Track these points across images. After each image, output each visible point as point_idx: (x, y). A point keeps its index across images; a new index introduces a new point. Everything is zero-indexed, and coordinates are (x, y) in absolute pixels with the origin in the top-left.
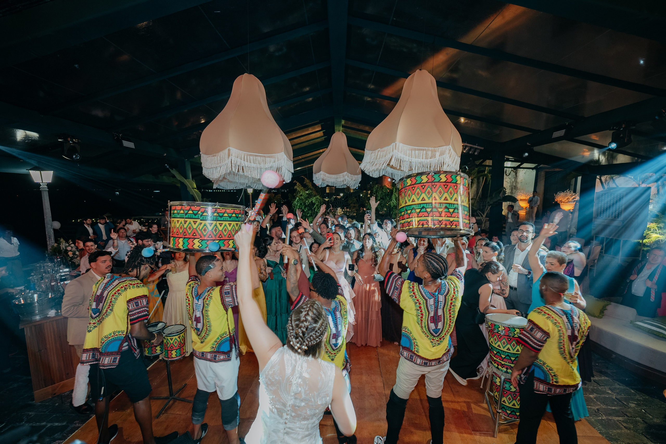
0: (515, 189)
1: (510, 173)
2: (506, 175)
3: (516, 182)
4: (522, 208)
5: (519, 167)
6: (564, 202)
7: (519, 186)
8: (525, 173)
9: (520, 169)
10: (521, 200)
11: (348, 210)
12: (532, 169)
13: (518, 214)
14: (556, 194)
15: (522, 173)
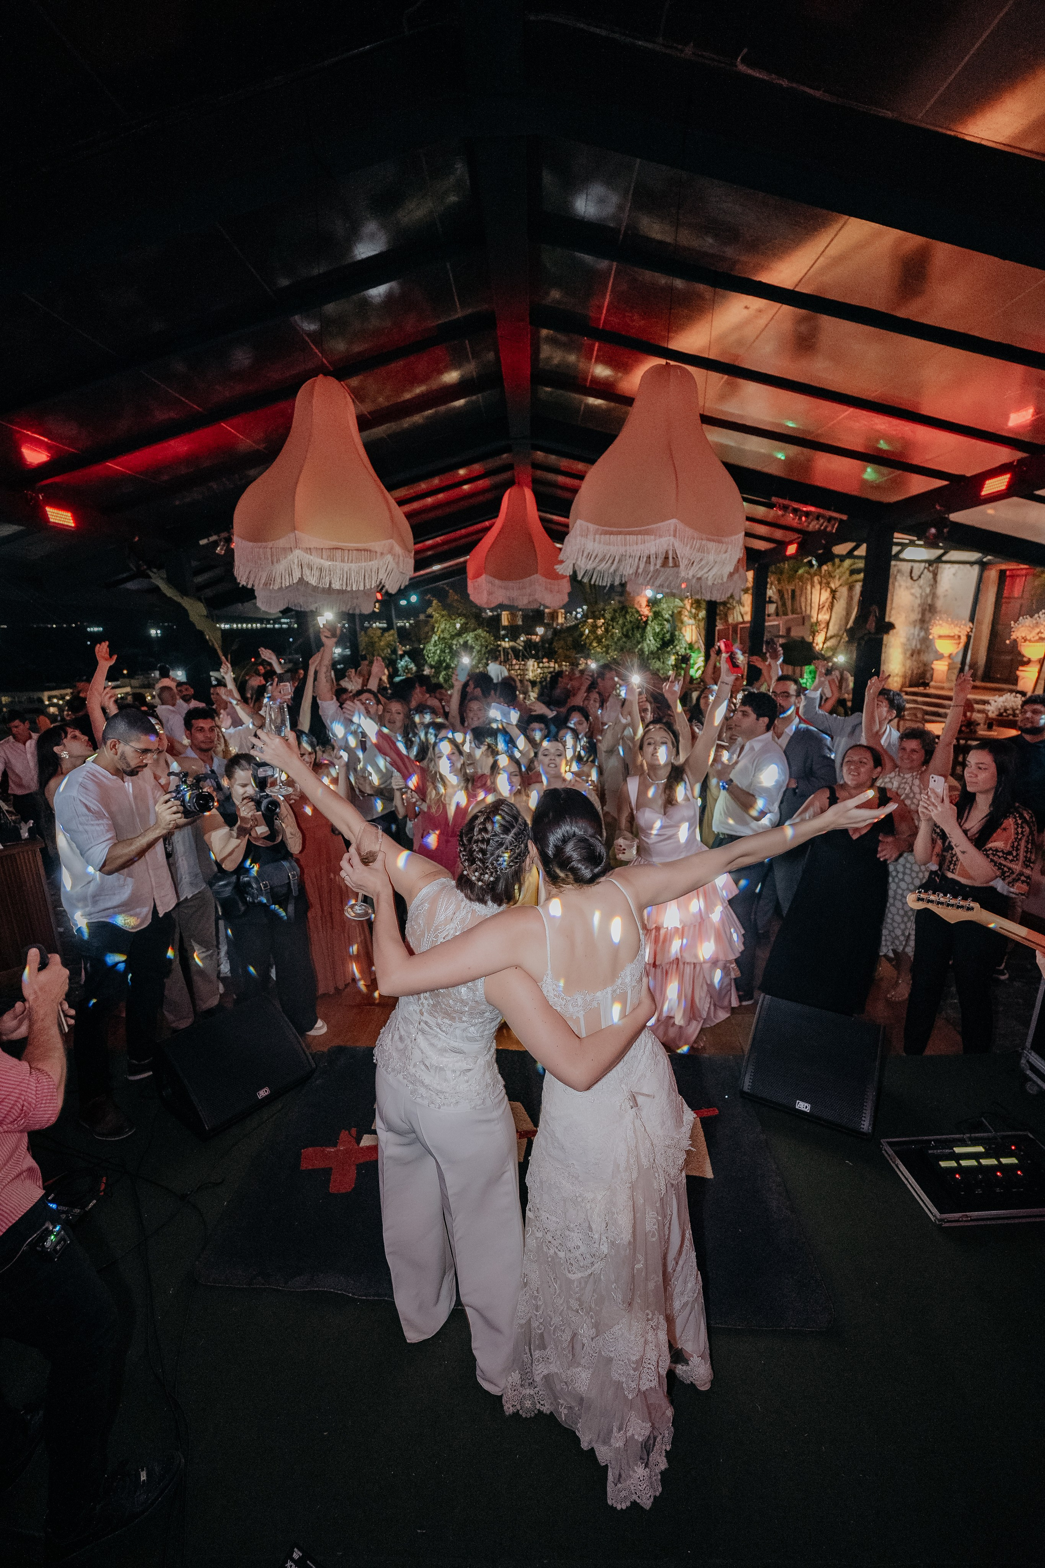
0: (930, 611)
1: (922, 573)
2: (912, 578)
3: (934, 595)
4: (940, 657)
5: (939, 560)
6: (1030, 641)
7: (939, 604)
8: (954, 575)
9: (940, 565)
10: (940, 637)
11: (552, 664)
12: (972, 563)
13: (933, 669)
14: (1015, 622)
15: (947, 573)
